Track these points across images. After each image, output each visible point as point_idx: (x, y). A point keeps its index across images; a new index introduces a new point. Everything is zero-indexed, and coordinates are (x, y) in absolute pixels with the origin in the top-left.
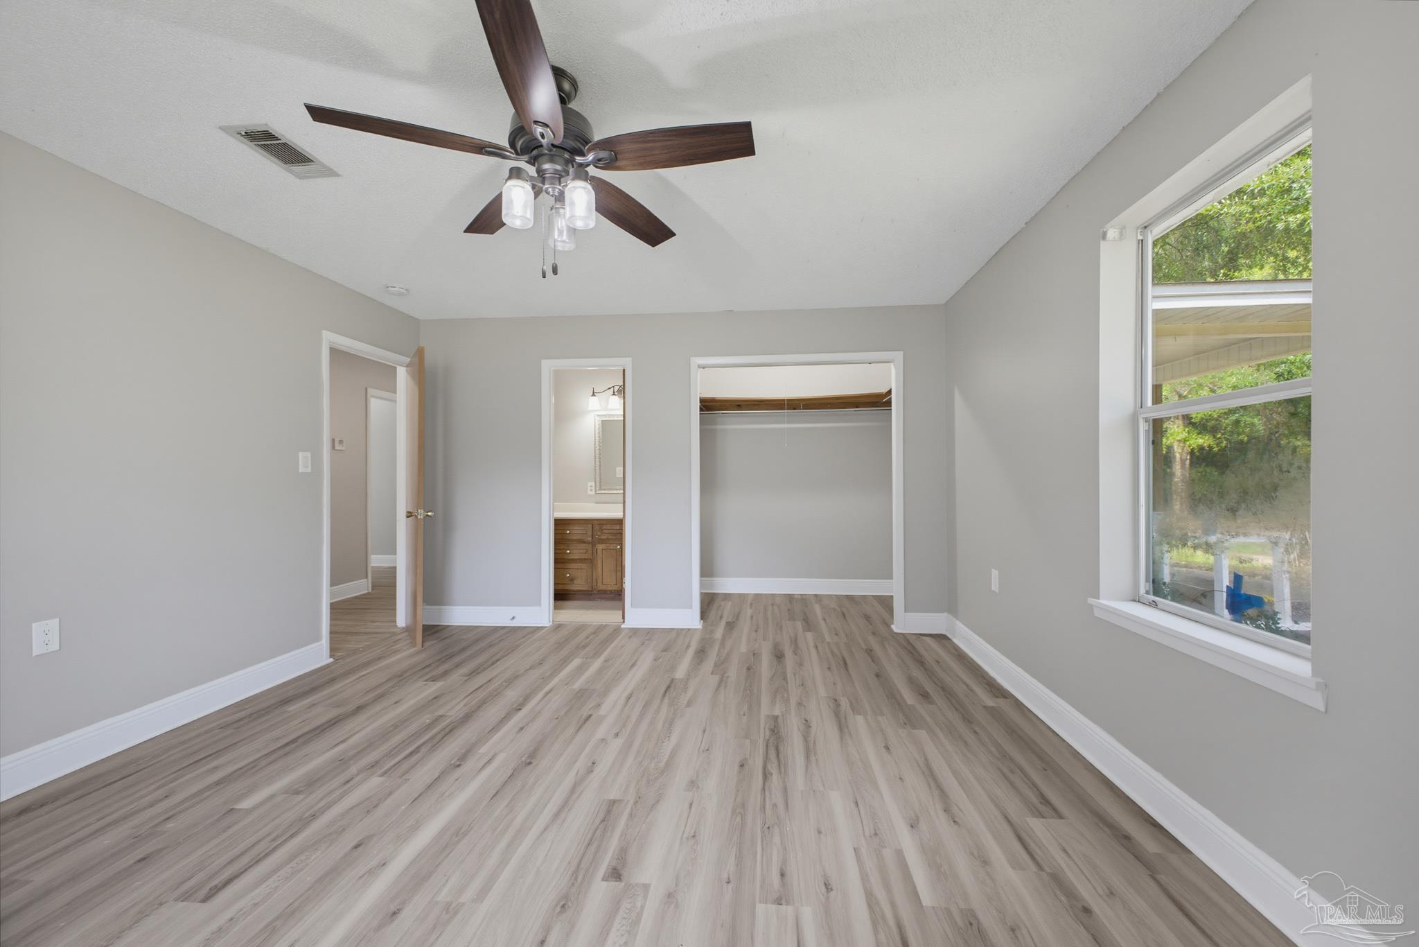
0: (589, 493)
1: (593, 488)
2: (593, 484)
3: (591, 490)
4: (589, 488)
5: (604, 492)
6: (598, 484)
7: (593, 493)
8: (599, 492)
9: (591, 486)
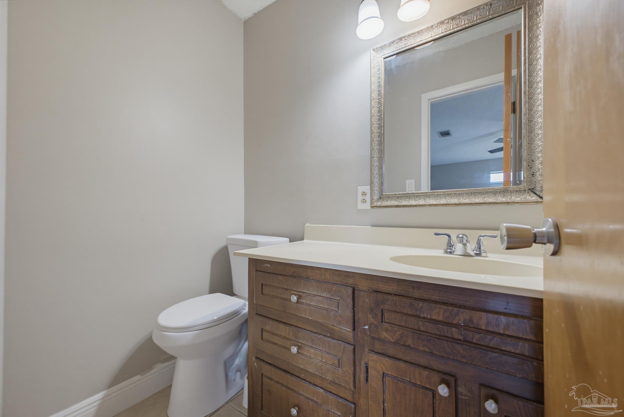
0: (361, 206)
1: (368, 198)
2: (367, 189)
3: (364, 201)
4: (360, 197)
5: (389, 203)
6: (376, 188)
7: (367, 206)
8: (379, 204)
9: (364, 194)
